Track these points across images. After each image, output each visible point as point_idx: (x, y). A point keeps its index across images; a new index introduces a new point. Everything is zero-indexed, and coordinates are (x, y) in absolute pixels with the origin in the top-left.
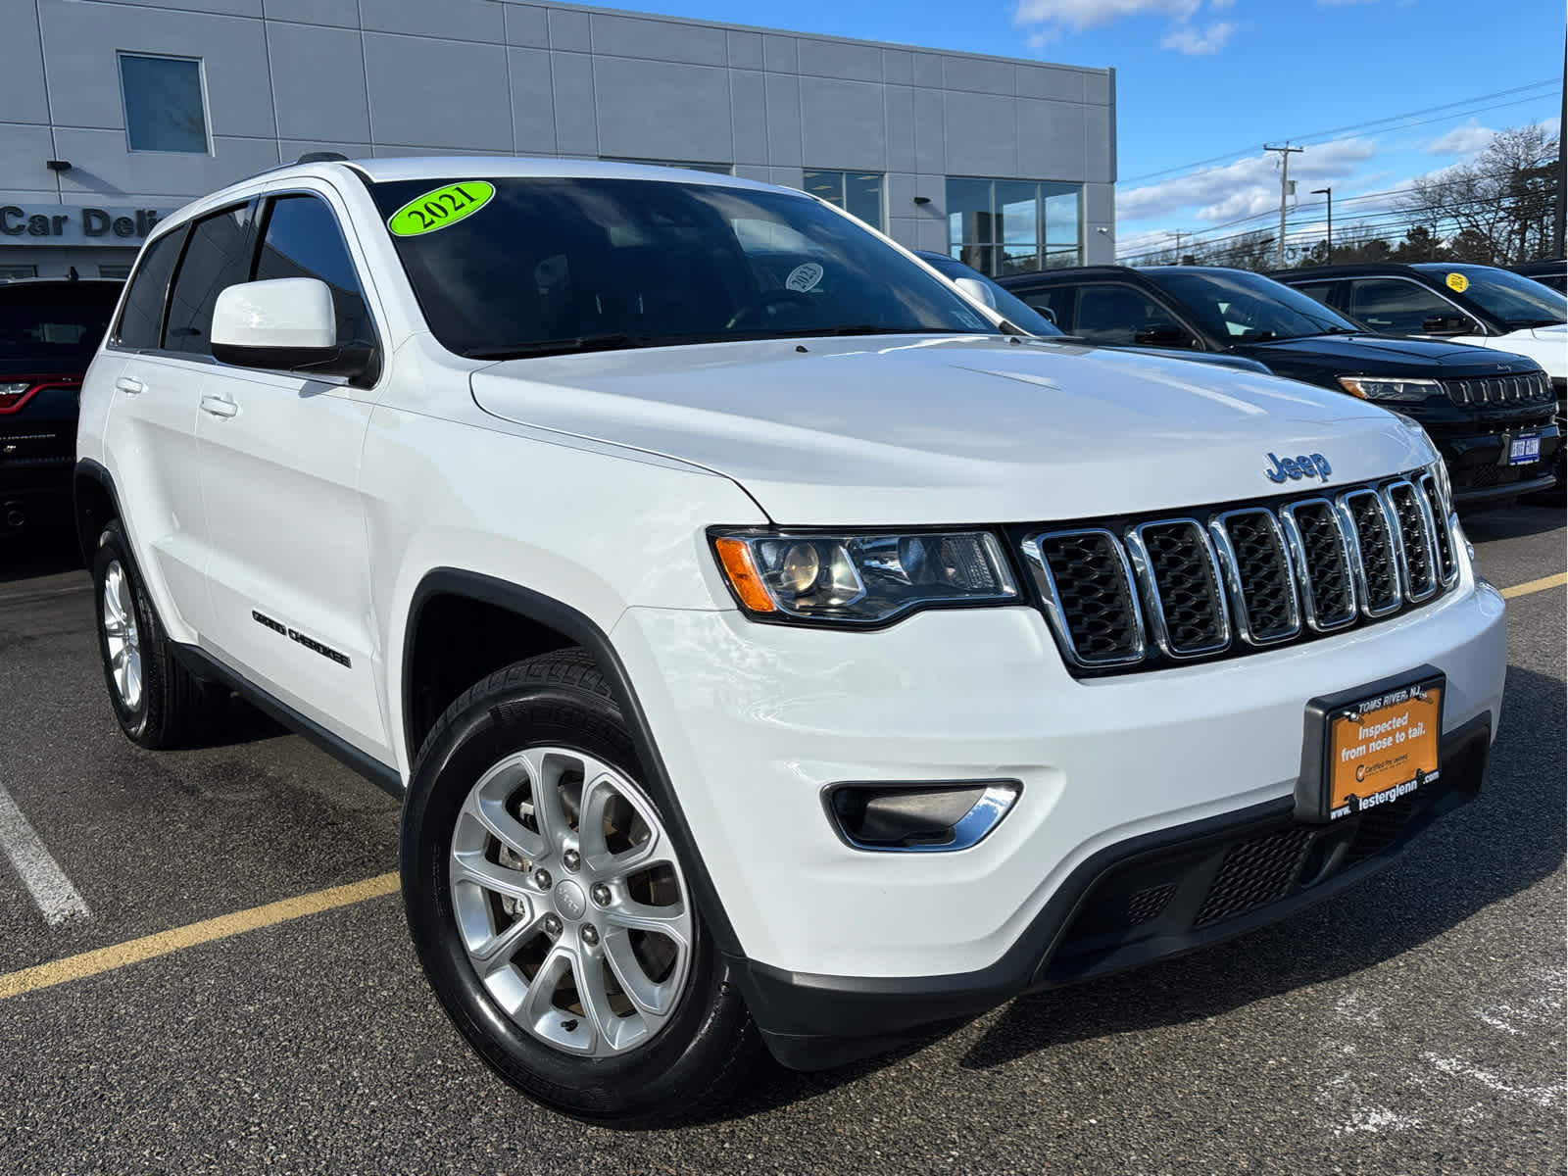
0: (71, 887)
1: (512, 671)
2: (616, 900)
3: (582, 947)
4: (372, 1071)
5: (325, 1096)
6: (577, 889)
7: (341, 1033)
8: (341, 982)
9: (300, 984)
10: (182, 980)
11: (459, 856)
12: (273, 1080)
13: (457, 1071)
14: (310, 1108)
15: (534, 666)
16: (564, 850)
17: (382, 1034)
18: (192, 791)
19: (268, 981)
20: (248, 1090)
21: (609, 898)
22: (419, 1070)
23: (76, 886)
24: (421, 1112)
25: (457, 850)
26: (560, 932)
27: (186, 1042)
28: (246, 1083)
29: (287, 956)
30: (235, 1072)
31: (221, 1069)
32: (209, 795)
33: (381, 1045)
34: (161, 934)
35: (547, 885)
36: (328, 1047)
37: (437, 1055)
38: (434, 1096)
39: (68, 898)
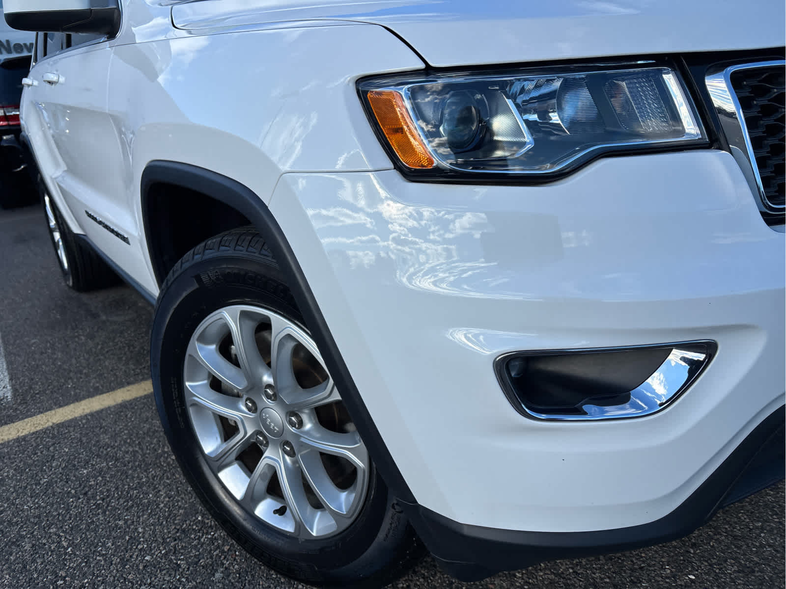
0: (8, 380)
1: (209, 242)
2: (308, 426)
3: (284, 458)
4: (152, 527)
5: (115, 551)
6: (275, 414)
7: (138, 493)
8: (147, 449)
9: (121, 451)
10: (49, 449)
11: (191, 386)
12: (83, 536)
13: (211, 526)
14: (102, 563)
15: (225, 238)
16: (264, 385)
17: (165, 493)
18: (95, 316)
19: (101, 450)
20: (65, 544)
21: (301, 424)
22: (185, 526)
23: (11, 379)
24: (179, 566)
25: (189, 381)
26: (267, 445)
27: (36, 501)
28: (66, 538)
29: (118, 429)
30: (61, 527)
31: (53, 524)
32: (104, 318)
33: (163, 503)
34: (47, 413)
35: (254, 409)
36: (127, 505)
37: (199, 511)
38: (191, 551)
39: (4, 388)
